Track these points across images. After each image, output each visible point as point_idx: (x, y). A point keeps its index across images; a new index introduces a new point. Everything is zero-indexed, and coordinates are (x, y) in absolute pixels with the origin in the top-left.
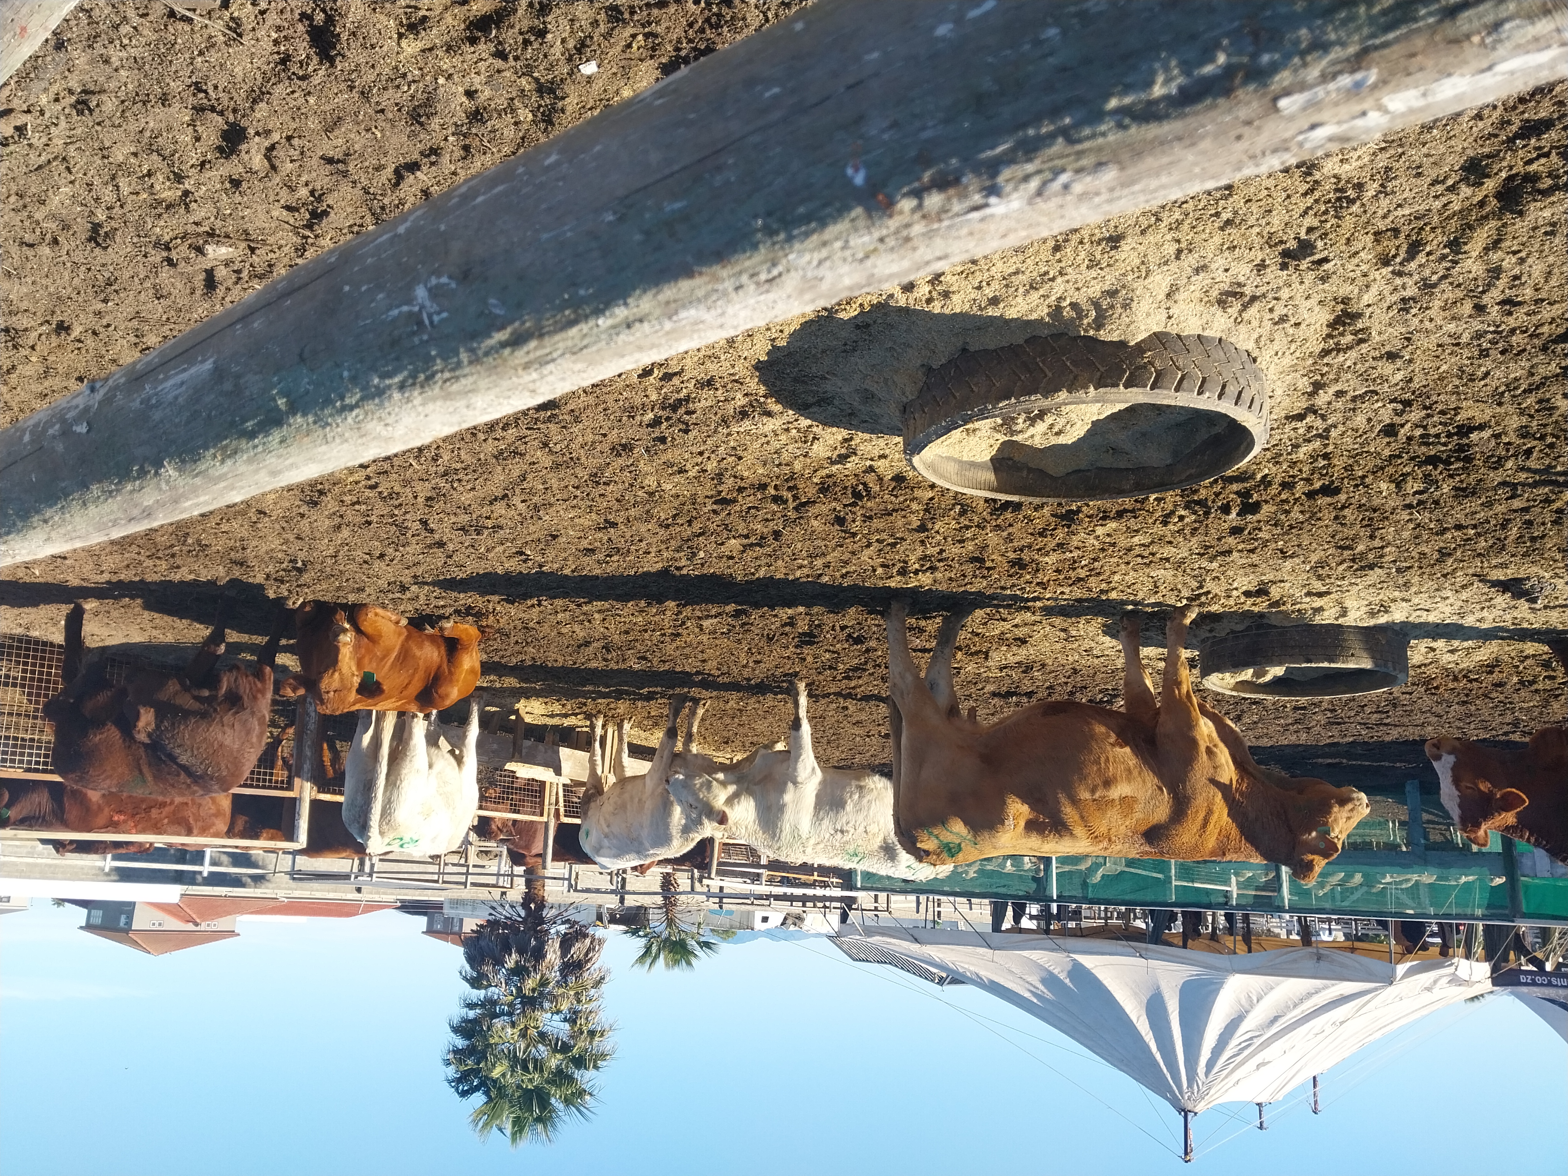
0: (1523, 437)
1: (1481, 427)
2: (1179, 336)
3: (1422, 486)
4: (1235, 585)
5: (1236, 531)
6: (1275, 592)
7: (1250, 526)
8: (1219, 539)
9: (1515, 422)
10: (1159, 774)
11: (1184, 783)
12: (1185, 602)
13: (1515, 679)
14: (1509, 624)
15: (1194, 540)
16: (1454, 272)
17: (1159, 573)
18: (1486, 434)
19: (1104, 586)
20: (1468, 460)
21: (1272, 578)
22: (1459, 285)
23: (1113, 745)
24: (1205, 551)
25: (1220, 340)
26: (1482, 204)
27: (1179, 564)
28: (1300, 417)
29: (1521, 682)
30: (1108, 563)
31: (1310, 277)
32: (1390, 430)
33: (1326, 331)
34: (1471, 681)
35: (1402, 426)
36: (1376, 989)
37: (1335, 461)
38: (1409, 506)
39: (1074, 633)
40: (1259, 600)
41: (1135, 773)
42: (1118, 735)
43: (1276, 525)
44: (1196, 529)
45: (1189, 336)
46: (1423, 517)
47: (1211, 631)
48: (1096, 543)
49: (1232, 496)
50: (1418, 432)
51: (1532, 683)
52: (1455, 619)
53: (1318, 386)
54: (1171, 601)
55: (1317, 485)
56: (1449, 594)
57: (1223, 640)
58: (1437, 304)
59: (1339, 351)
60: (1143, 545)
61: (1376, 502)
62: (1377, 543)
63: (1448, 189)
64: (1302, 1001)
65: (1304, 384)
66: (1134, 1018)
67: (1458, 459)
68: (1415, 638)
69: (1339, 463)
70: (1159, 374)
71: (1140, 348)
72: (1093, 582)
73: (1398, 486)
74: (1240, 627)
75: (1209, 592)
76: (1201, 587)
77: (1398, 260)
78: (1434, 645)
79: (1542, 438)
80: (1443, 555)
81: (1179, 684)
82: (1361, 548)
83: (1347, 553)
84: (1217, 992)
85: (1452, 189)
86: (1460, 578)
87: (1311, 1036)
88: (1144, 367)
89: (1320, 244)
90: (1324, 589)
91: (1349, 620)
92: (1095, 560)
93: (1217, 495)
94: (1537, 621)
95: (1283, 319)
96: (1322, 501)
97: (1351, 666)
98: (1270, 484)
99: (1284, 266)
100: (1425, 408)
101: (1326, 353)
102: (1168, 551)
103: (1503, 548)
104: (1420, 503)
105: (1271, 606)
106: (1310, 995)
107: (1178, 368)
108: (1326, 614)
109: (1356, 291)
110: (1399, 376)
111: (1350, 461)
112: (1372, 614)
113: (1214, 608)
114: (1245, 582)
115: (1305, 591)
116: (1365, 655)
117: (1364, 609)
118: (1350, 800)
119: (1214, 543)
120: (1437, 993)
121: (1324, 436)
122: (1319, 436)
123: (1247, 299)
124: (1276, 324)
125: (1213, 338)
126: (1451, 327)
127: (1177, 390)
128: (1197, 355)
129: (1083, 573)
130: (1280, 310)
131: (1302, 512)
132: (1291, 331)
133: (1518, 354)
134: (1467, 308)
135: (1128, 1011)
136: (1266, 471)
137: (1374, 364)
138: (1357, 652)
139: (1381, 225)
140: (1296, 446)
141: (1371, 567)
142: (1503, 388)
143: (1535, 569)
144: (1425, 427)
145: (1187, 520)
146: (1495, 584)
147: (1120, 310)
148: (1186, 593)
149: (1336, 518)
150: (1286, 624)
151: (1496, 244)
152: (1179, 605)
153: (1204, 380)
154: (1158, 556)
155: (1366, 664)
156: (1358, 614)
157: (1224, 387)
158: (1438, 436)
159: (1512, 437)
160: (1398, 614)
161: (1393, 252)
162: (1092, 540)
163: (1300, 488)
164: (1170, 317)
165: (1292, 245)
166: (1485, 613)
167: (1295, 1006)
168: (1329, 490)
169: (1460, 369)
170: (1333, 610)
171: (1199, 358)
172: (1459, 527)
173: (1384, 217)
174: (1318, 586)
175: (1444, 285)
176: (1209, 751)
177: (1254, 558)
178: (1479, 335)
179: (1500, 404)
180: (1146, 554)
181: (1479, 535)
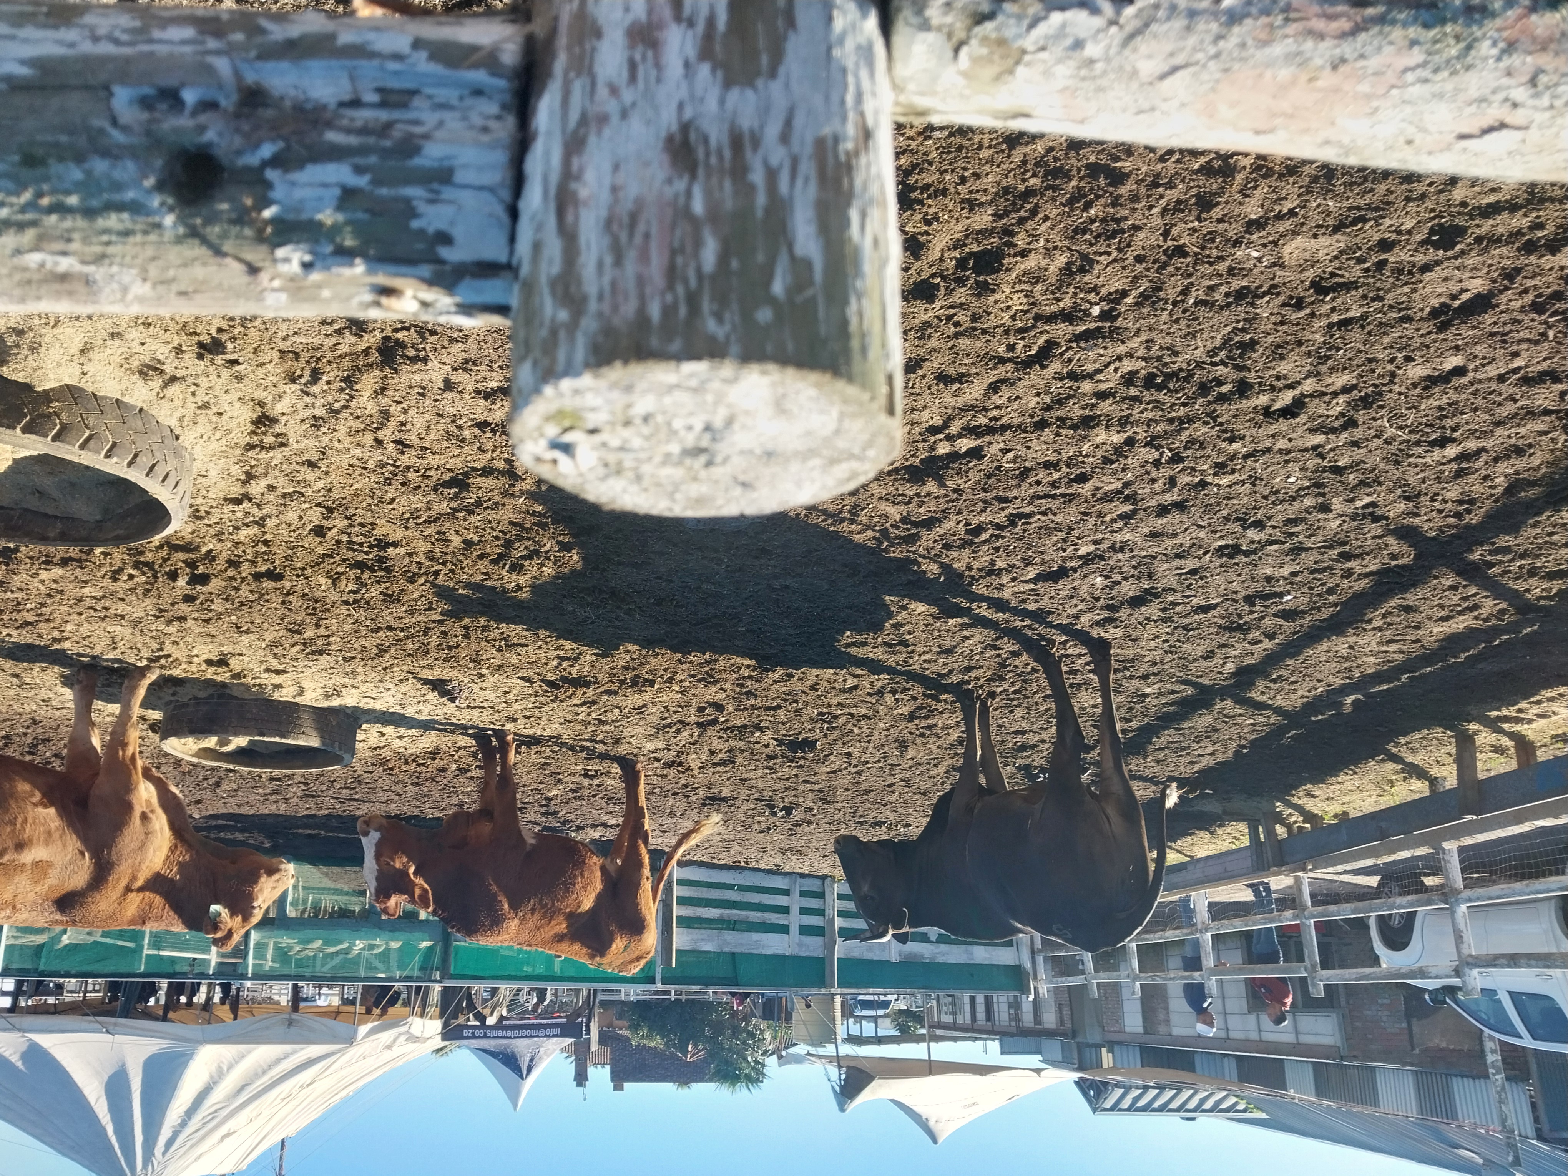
0: (431, 560)
1: (395, 545)
2: (95, 395)
3: (355, 587)
4: (195, 652)
5: (189, 599)
6: (235, 664)
7: (202, 597)
8: (173, 604)
9: (423, 547)
10: (84, 838)
11: (110, 848)
12: (145, 663)
13: (454, 766)
14: (441, 718)
15: (148, 601)
16: (353, 404)
17: (116, 629)
18: (401, 551)
19: (56, 634)
20: (388, 570)
21: (231, 650)
22: (358, 417)
23: (35, 805)
24: (160, 614)
25: (141, 410)
26: (366, 352)
27: (136, 623)
28: (238, 501)
29: (460, 770)
30: (59, 610)
31: (226, 373)
32: (319, 531)
33: (251, 427)
34: (419, 765)
35: (330, 529)
36: (339, 1051)
37: (275, 549)
38: (346, 603)
39: (28, 680)
40: (220, 670)
41: (56, 835)
42: (44, 795)
43: (227, 600)
44: (148, 591)
45: (106, 398)
46: (361, 614)
47: (173, 694)
48: (42, 587)
49: (181, 564)
50: (345, 538)
51: (467, 770)
52: (397, 709)
53: (250, 477)
54: (132, 660)
55: (263, 569)
56: (391, 686)
57: (185, 705)
58: (342, 429)
59: (262, 448)
60: (94, 598)
61: (318, 594)
62: (322, 631)
63: (336, 331)
64: (270, 1067)
65: (237, 471)
66: (92, 1100)
67: (381, 569)
68: (368, 722)
69: (280, 552)
70: (64, 428)
71: (47, 396)
72: (42, 628)
73: (334, 583)
74: (202, 694)
75: (169, 656)
76: (161, 649)
77: (303, 380)
78: (384, 730)
79: (444, 564)
80: (381, 651)
81: (124, 745)
82: (309, 634)
83: (297, 637)
84: (185, 1065)
85: (339, 332)
86: (397, 671)
87: (278, 1101)
88: (49, 416)
89: (230, 346)
90: (281, 667)
91: (306, 699)
92: (43, 605)
93: (165, 560)
94: (463, 718)
95: (205, 406)
96: (268, 584)
97: (301, 743)
98: (214, 559)
99: (200, 357)
100: (347, 518)
101: (251, 447)
102: (121, 608)
103: (427, 652)
104: (356, 601)
105: (234, 677)
106: (278, 1061)
107: (87, 427)
108: (284, 691)
109: (270, 398)
110: (320, 484)
111: (290, 552)
112: (327, 696)
113: (177, 672)
114: (206, 651)
115: (264, 667)
116: (315, 734)
117: (320, 691)
118: (278, 870)
119: (168, 607)
120: (396, 1051)
121: (260, 523)
122: (257, 523)
123: (167, 377)
124: (199, 408)
125: (133, 407)
126: (358, 452)
127: (82, 447)
128: (111, 418)
129: (30, 618)
130: (201, 398)
131: (251, 591)
132: (214, 418)
133: (415, 489)
134: (369, 439)
135: (86, 1092)
136: (211, 546)
137: (298, 468)
138: (308, 731)
139: (285, 346)
140: (237, 528)
141: (321, 652)
142: (407, 515)
143: (455, 674)
144: (349, 534)
145: (136, 580)
146: (426, 682)
147: (26, 352)
148: (146, 653)
149: (283, 602)
150: (247, 696)
151: (382, 391)
152: (139, 664)
153: (114, 445)
154: (112, 611)
155: (314, 742)
156: (314, 695)
157: (136, 456)
158: (361, 544)
159: (421, 558)
160: (350, 699)
161: (298, 373)
162: (35, 584)
163: (246, 569)
164: (84, 374)
165: (206, 340)
166: (421, 706)
167: (264, 1072)
168: (274, 576)
169: (371, 490)
170: (292, 689)
171: (113, 423)
172: (390, 628)
173: (284, 339)
174: (275, 664)
175: (345, 414)
176: (144, 817)
177: (211, 628)
178: (382, 465)
179: (407, 528)
180: (99, 606)
181: (408, 637)
